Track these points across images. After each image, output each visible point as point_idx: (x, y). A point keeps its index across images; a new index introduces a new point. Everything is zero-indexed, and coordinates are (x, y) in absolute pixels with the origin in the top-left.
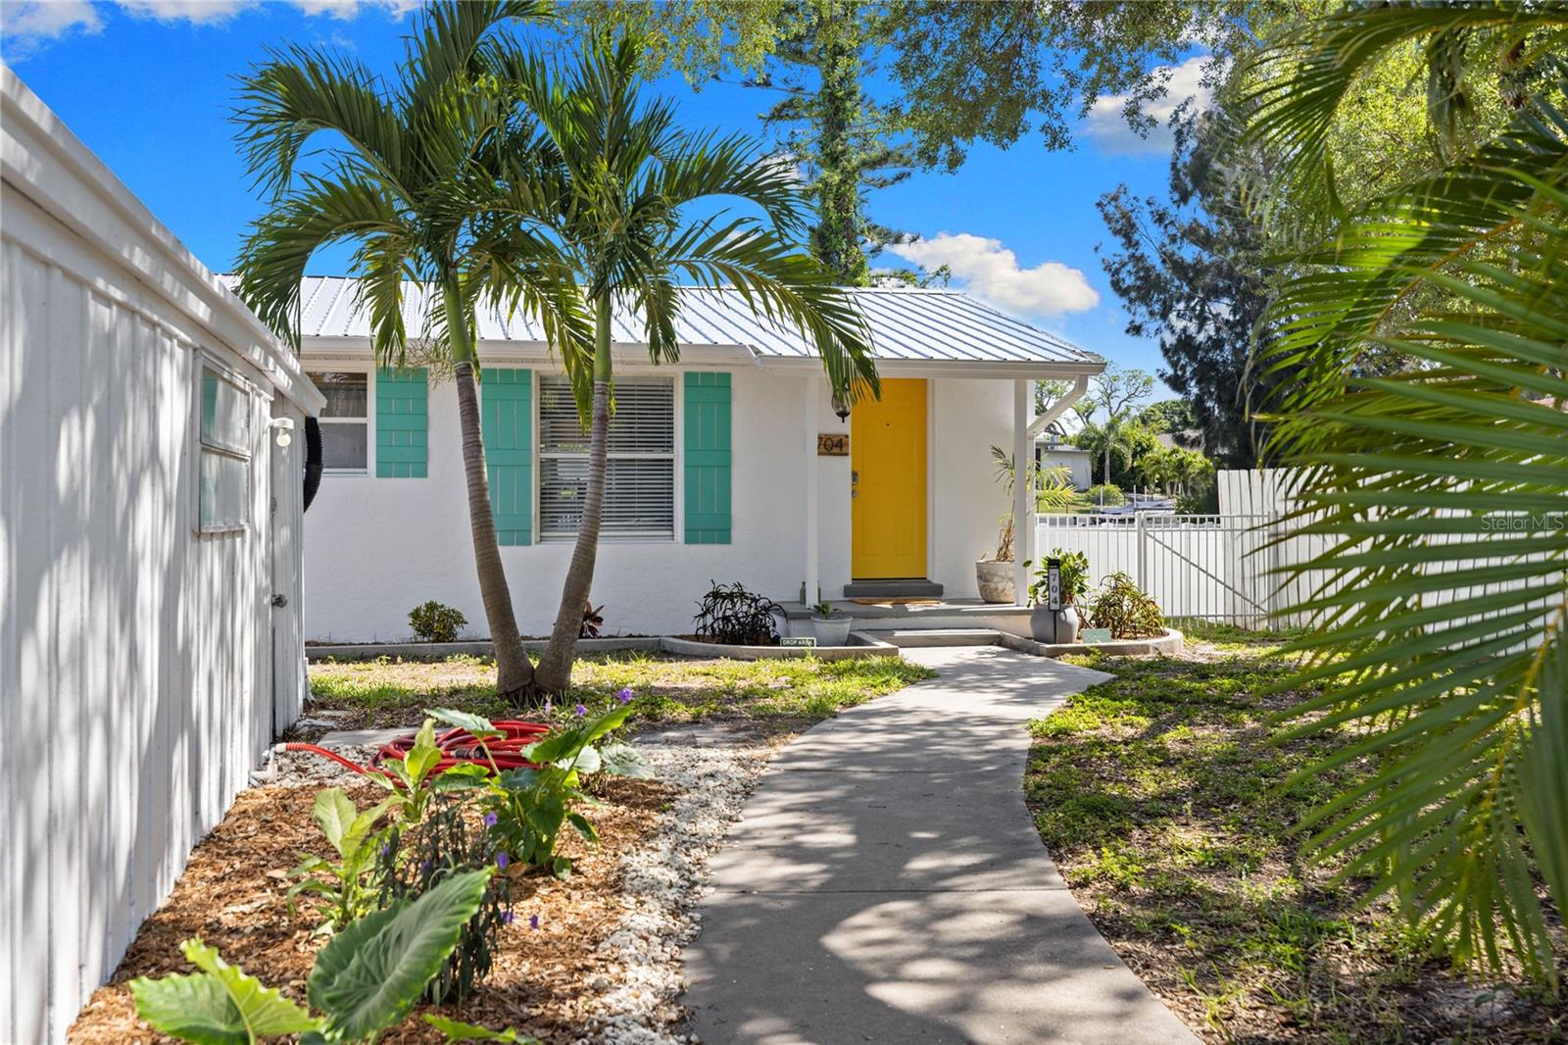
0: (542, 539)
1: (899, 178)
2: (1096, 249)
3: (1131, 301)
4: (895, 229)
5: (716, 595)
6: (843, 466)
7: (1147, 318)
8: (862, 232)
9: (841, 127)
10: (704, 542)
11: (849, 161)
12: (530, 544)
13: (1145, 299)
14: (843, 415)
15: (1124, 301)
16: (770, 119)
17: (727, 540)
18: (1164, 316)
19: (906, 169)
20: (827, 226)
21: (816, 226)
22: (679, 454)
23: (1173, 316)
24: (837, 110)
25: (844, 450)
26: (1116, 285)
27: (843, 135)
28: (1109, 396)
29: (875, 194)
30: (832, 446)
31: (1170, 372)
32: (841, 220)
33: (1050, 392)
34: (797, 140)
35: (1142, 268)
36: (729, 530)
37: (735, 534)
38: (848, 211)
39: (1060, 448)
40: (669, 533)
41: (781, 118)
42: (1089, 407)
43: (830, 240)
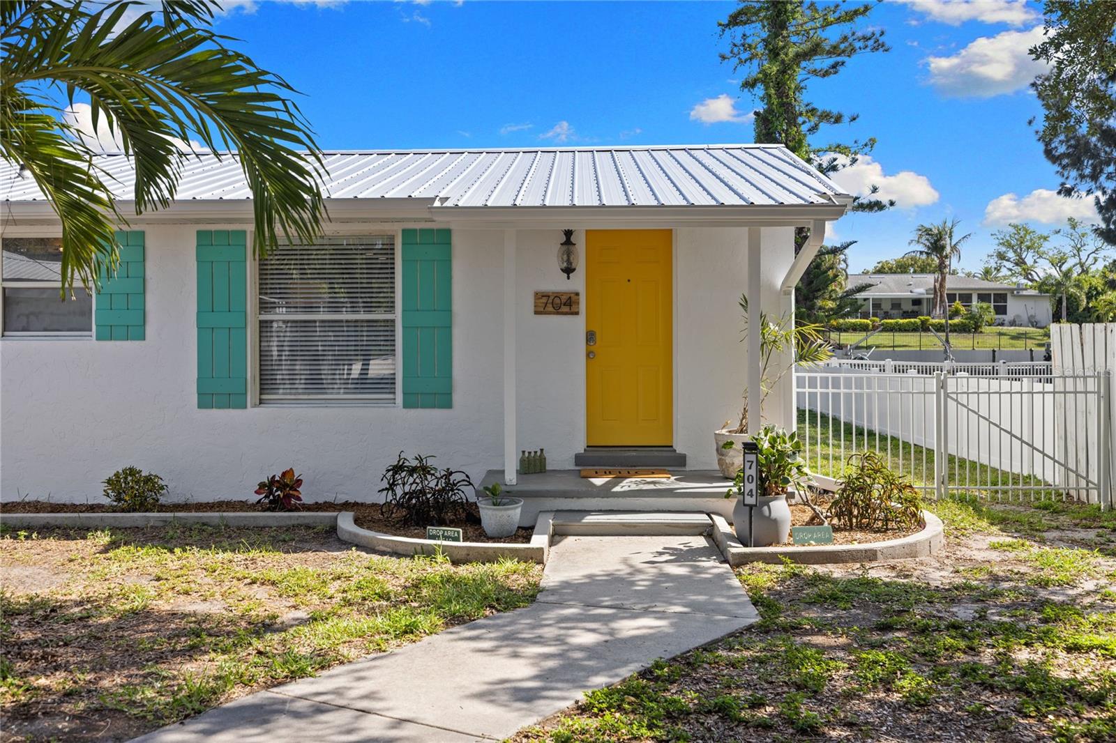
0: (261, 402)
1: (834, 66)
2: (1030, 122)
3: (1064, 167)
4: (835, 112)
5: (397, 469)
6: (576, 325)
7: (1079, 180)
8: (801, 114)
9: (783, 26)
10: (423, 407)
11: (786, 54)
12: (246, 407)
13: (1077, 163)
14: (568, 271)
15: (1056, 168)
16: (727, 25)
17: (448, 405)
18: (1094, 177)
19: (839, 59)
20: (769, 111)
21: (762, 111)
22: (398, 315)
23: (1102, 178)
24: (779, 14)
25: (574, 309)
26: (1049, 153)
27: (785, 33)
28: (1079, 250)
29: (814, 82)
30: (560, 304)
31: (1103, 226)
32: (782, 105)
33: (1028, 248)
34: (749, 41)
35: (1073, 138)
36: (451, 394)
37: (457, 398)
38: (787, 97)
39: (1025, 293)
40: (391, 396)
41: (736, 24)
42: (1062, 258)
43: (772, 122)
